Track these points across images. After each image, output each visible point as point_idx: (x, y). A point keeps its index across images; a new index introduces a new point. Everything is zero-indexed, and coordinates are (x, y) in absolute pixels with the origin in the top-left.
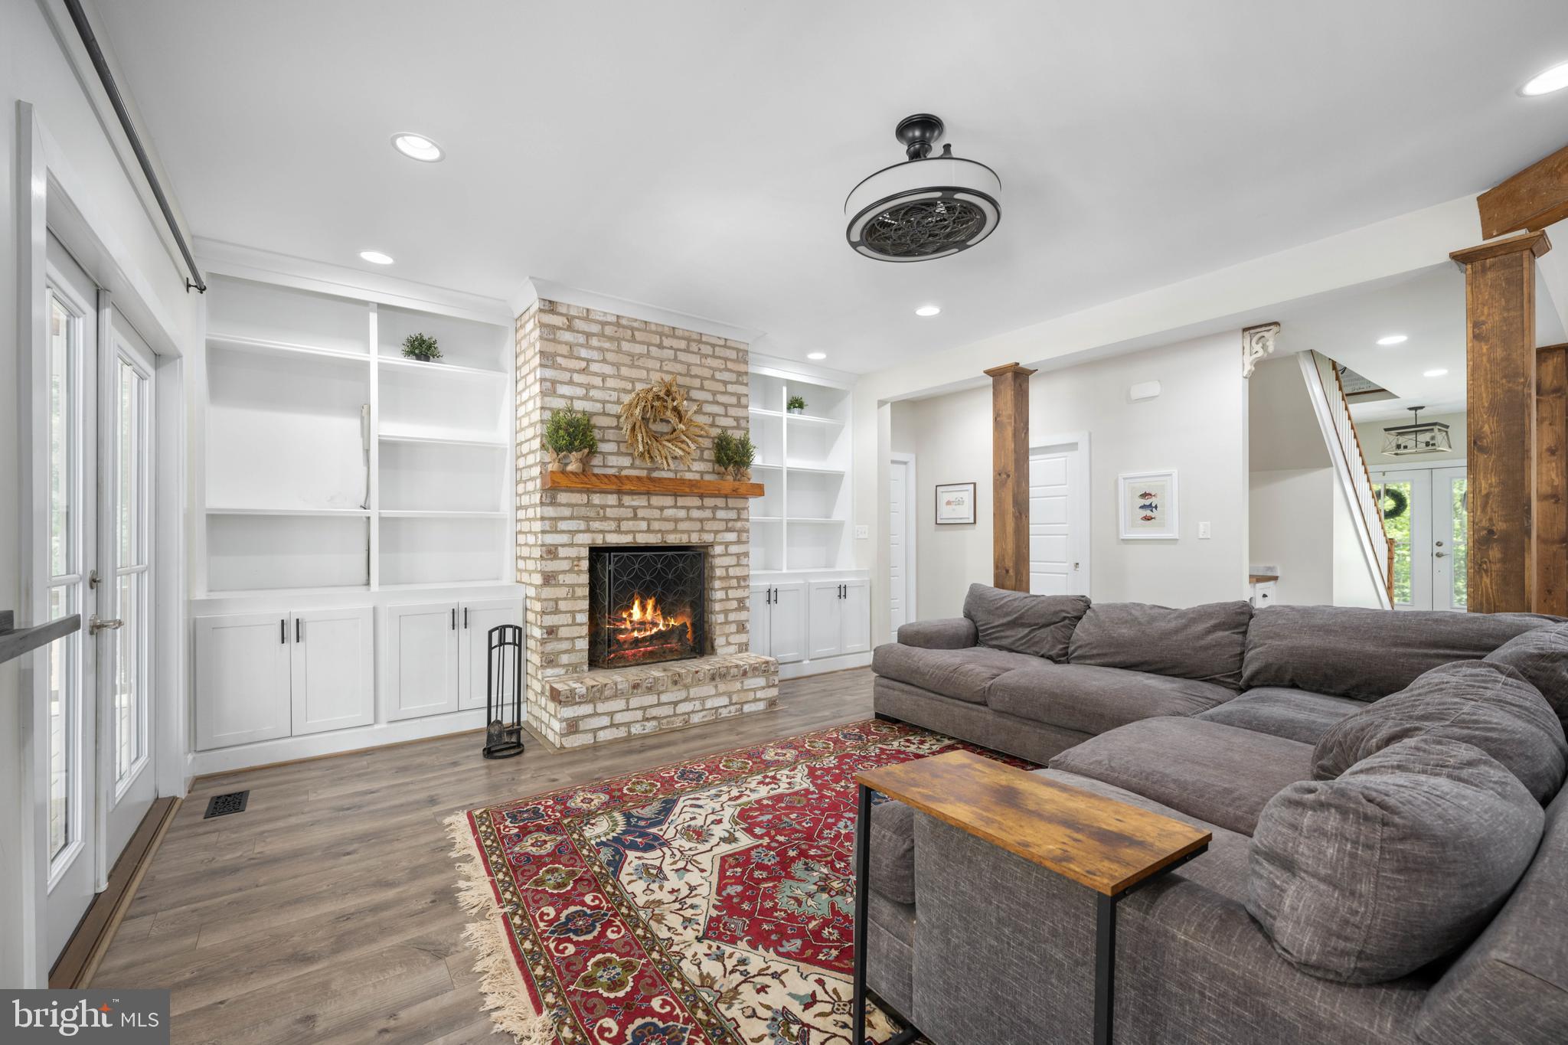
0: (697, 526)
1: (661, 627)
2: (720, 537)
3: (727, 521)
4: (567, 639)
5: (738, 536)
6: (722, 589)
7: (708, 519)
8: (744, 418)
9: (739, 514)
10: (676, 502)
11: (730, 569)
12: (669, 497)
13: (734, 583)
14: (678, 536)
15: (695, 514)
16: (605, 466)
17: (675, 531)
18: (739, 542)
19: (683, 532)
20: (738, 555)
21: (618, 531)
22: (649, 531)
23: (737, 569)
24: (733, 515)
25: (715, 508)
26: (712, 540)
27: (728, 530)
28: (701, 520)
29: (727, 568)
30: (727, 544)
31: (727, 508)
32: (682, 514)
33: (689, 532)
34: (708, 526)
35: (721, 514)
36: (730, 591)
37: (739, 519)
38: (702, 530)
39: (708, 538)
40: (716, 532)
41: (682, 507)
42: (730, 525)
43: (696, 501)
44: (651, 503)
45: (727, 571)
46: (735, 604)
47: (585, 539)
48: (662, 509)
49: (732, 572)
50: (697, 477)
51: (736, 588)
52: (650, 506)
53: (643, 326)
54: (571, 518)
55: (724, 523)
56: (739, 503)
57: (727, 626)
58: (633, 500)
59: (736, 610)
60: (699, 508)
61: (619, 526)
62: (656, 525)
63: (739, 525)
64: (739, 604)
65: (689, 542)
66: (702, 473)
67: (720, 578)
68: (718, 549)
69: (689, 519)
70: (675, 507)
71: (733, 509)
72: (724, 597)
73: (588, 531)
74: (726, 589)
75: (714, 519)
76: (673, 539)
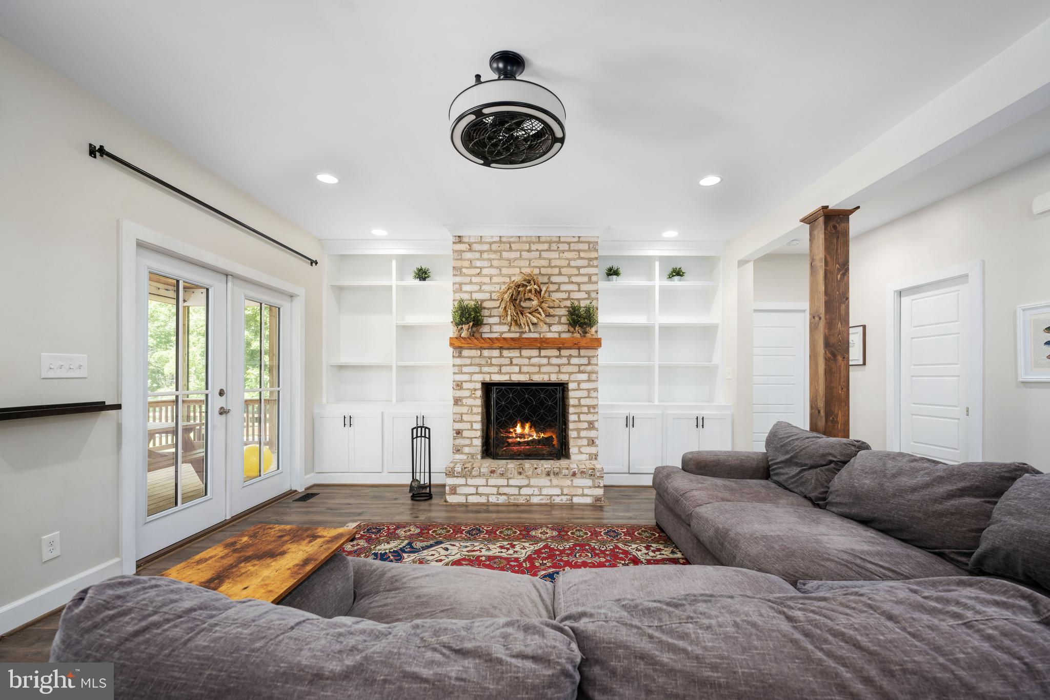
0: (556, 369)
1: (535, 437)
2: (573, 377)
3: (580, 365)
4: (468, 438)
5: (589, 377)
6: (575, 413)
7: (564, 365)
8: (594, 291)
9: (589, 360)
10: (540, 353)
11: (582, 400)
12: (535, 350)
13: (585, 410)
14: (542, 376)
15: (554, 361)
16: (491, 332)
17: (539, 372)
18: (589, 381)
19: (545, 373)
20: (589, 390)
21: (500, 372)
22: (520, 372)
23: (588, 400)
24: (585, 361)
25: (570, 356)
26: (567, 379)
27: (580, 372)
28: (559, 366)
29: (579, 399)
30: (579, 382)
31: (579, 356)
32: (545, 361)
33: (549, 373)
34: (564, 369)
35: (574, 361)
36: (581, 415)
37: (589, 364)
38: (559, 372)
39: (563, 378)
40: (571, 373)
41: (545, 357)
42: (582, 368)
43: (556, 352)
44: (522, 354)
45: (579, 401)
46: (586, 425)
47: (479, 378)
48: (530, 358)
49: (583, 402)
50: (556, 335)
51: (587, 414)
52: (521, 356)
53: (517, 240)
54: (471, 365)
55: (577, 367)
56: (590, 353)
57: (580, 440)
58: (510, 353)
59: (586, 429)
60: (557, 357)
61: (500, 370)
62: (525, 369)
63: (589, 368)
64: (589, 426)
65: (550, 380)
66: (560, 333)
67: (573, 406)
68: (571, 386)
69: (549, 364)
70: (540, 356)
71: (584, 357)
72: (577, 420)
73: (481, 373)
74: (579, 414)
75: (569, 364)
76: (537, 378)
